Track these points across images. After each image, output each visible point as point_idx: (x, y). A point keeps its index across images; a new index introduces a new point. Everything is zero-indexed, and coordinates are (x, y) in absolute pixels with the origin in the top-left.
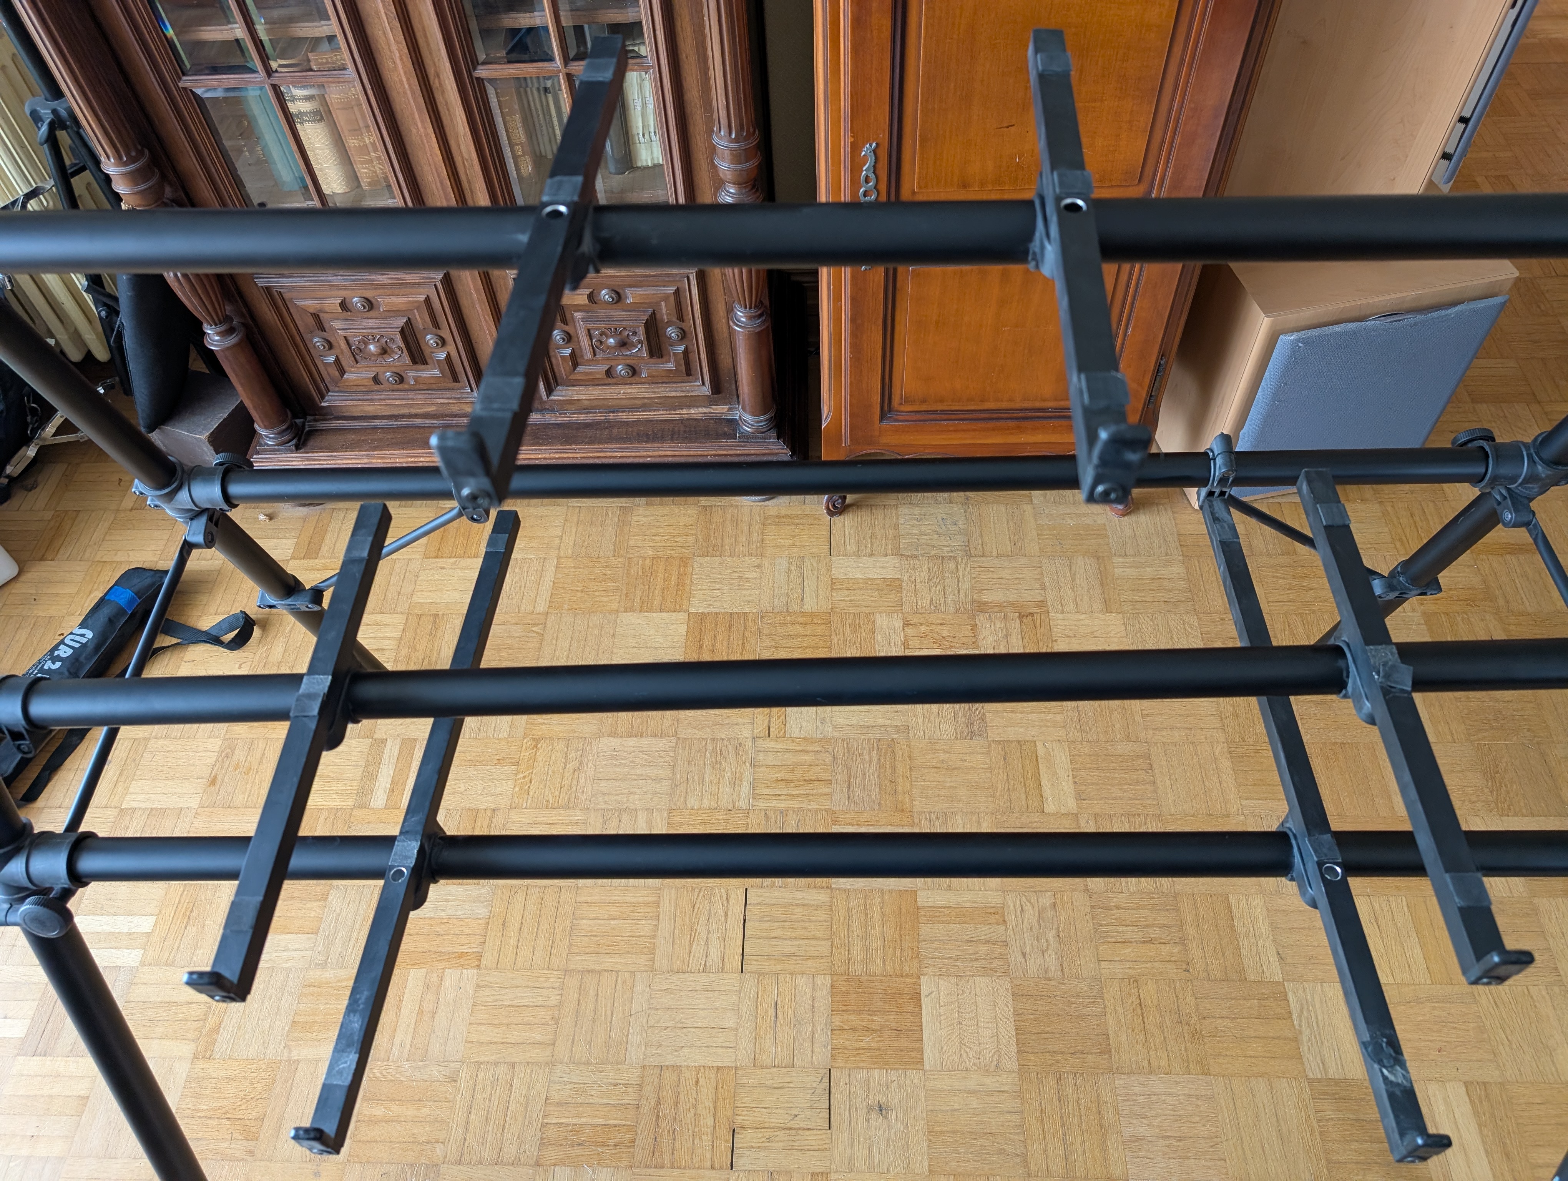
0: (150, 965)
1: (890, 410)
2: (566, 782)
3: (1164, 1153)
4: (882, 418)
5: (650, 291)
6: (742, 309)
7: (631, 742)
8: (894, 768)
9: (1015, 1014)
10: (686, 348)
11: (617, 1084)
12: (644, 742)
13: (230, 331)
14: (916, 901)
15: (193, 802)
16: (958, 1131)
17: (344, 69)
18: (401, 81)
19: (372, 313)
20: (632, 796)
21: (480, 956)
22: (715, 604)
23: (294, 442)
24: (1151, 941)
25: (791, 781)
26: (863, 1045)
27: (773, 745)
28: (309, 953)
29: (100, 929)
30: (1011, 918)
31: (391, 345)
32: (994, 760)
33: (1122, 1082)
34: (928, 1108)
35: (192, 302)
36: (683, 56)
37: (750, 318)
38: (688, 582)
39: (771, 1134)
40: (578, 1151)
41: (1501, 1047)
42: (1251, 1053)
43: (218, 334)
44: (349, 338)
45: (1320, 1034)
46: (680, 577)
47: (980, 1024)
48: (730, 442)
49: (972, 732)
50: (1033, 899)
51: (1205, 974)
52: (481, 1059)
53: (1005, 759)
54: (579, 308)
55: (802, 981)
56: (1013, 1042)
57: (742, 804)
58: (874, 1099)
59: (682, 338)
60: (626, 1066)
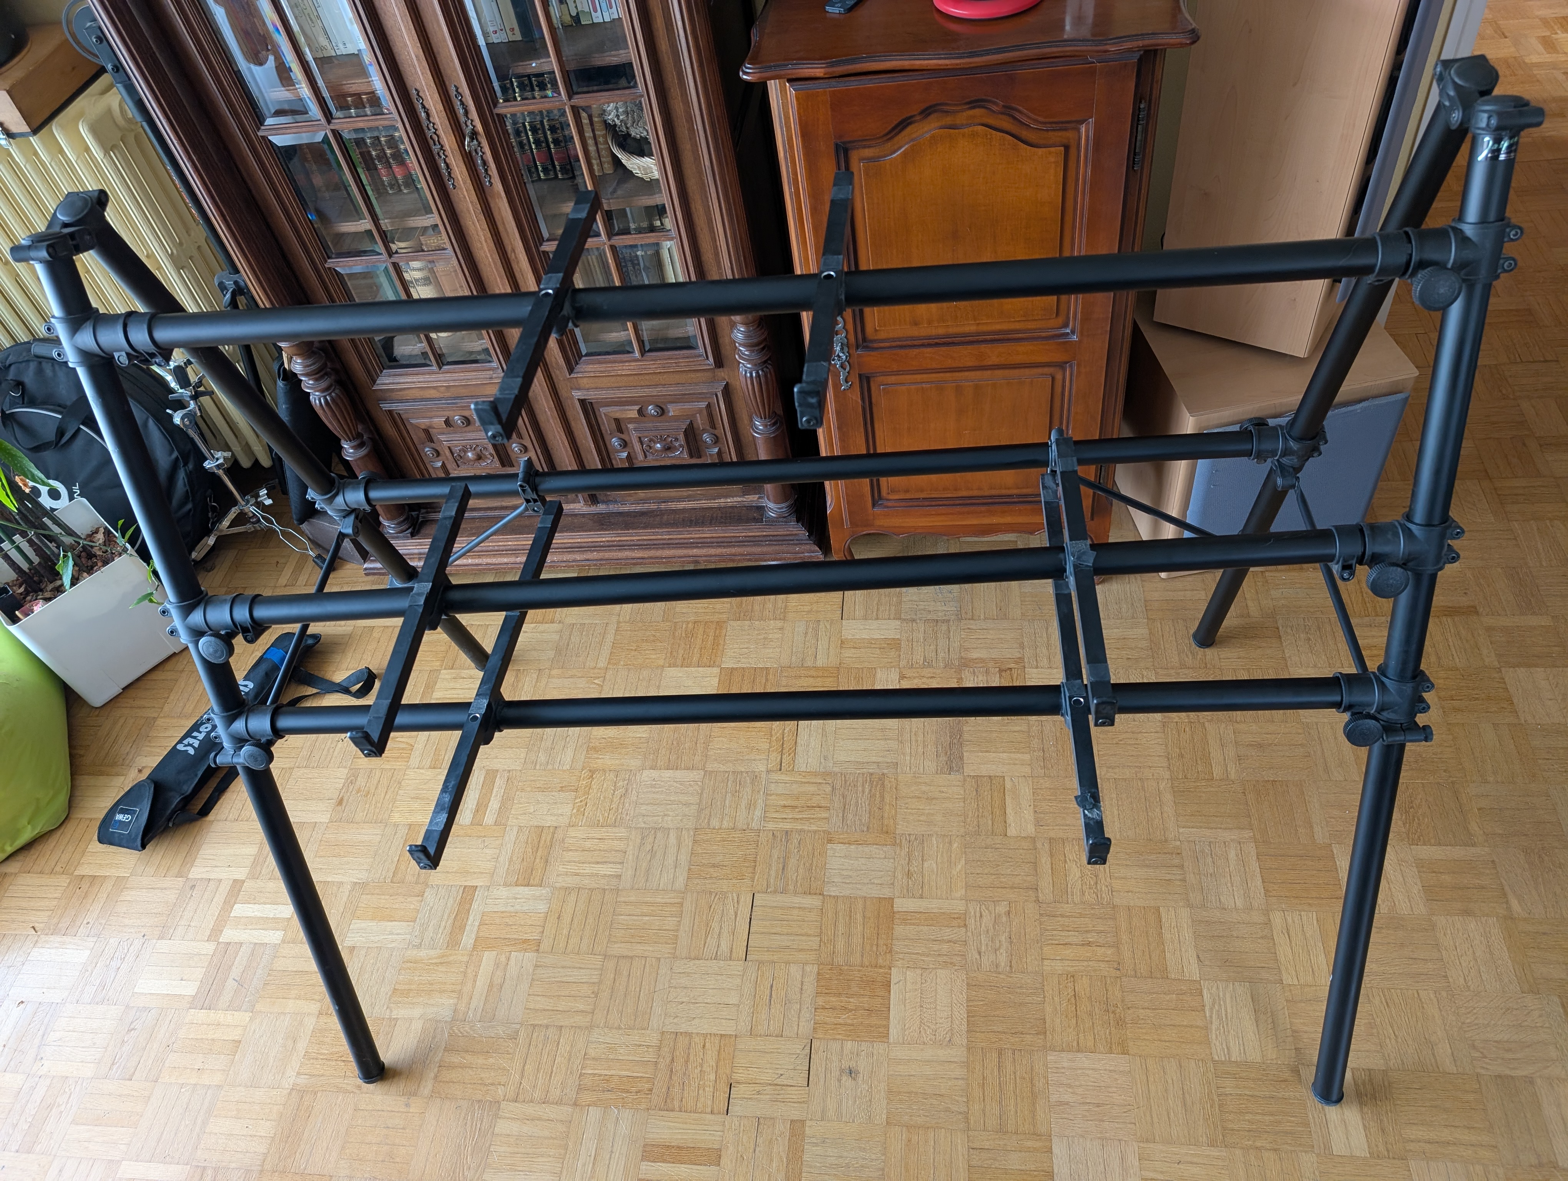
0: (289, 942)
1: (880, 497)
2: (614, 806)
3: (1084, 1116)
4: (874, 505)
5: (687, 406)
6: (759, 419)
7: (668, 774)
8: (882, 797)
9: (968, 1000)
10: (720, 450)
11: (640, 1045)
12: (679, 774)
13: (361, 445)
14: (892, 907)
15: (324, 818)
16: (912, 1092)
17: (444, 249)
18: (486, 256)
19: (469, 428)
20: (666, 818)
21: (539, 943)
22: (743, 660)
23: (410, 531)
24: (1089, 944)
25: (796, 807)
26: (841, 1021)
27: (783, 777)
28: (408, 936)
29: (252, 915)
30: (971, 923)
31: (484, 452)
32: (967, 792)
33: (1053, 1058)
34: (890, 1073)
35: (333, 425)
36: (698, 229)
37: (765, 426)
38: (721, 642)
39: (761, 1089)
40: (608, 1095)
41: (1388, 1040)
42: (1166, 1038)
43: (352, 448)
44: (452, 448)
45: (1227, 1024)
46: (716, 637)
47: (938, 1007)
48: (758, 525)
49: (951, 768)
50: (992, 908)
51: (1133, 973)
52: (536, 1022)
53: (977, 791)
54: (631, 421)
55: (793, 968)
56: (965, 1022)
57: (755, 825)
58: (845, 1064)
59: (715, 443)
60: (648, 1032)
